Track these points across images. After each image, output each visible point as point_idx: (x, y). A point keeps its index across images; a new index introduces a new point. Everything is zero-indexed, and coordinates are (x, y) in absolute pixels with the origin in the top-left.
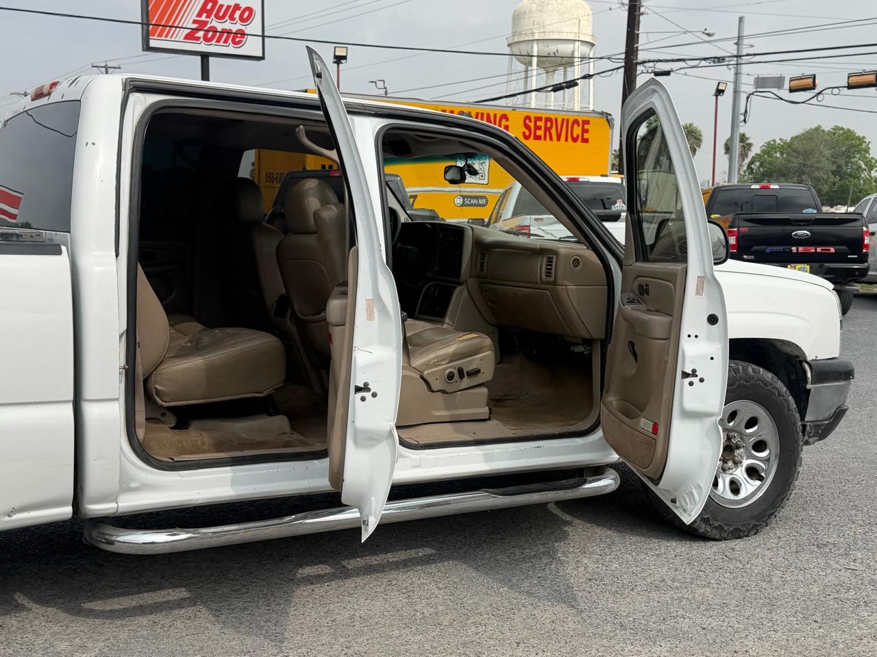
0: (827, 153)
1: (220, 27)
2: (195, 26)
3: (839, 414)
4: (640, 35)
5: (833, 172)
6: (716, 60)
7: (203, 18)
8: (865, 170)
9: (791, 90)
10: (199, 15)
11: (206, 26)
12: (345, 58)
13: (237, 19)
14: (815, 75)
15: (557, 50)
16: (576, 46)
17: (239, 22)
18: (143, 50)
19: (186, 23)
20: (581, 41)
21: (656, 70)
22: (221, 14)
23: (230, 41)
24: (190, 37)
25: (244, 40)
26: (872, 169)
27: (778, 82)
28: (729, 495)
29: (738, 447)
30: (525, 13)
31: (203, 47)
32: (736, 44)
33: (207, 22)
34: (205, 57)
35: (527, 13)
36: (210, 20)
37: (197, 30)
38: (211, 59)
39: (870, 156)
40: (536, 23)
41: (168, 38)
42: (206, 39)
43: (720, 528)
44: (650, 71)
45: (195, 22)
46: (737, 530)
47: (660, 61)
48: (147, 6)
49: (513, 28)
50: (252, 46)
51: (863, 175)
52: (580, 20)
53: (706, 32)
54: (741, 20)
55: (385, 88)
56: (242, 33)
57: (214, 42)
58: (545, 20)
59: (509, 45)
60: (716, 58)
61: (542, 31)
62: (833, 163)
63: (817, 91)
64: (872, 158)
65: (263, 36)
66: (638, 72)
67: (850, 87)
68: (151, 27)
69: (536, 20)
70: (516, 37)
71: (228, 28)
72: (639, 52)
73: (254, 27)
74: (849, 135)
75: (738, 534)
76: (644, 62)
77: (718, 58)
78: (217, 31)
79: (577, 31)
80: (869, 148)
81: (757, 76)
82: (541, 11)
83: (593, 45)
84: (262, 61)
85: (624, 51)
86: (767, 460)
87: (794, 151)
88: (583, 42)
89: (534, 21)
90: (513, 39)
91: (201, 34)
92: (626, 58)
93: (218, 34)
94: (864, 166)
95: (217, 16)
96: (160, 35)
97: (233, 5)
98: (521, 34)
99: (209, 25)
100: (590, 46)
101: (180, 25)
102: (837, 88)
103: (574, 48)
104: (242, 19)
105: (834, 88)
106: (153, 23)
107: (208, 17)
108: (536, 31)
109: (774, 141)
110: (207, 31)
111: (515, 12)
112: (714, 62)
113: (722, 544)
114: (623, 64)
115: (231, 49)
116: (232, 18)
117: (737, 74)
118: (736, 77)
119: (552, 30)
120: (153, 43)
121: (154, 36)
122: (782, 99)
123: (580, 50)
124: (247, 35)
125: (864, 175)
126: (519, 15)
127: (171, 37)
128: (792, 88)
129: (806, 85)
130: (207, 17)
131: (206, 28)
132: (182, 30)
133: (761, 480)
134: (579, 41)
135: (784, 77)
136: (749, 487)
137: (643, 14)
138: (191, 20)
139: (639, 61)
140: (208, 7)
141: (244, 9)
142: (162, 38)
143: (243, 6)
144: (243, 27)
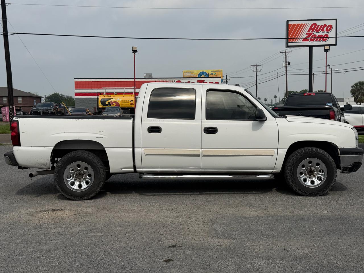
1: (317, 34)
3: (356, 164)
7: (311, 32)
10: (309, 31)
13: (325, 30)
18: (286, 47)
25: (328, 39)
28: (310, 184)
29: (315, 171)
31: (310, 43)
34: (311, 47)
36: (313, 32)
37: (308, 37)
41: (296, 42)
43: (305, 192)
45: (307, 34)
48: (288, 30)
57: (315, 41)
65: (336, 37)
71: (321, 35)
73: (332, 34)
78: (316, 36)
84: (336, 46)
86: (323, 175)
95: (317, 30)
96: (292, 41)
97: (323, 25)
99: (313, 34)
104: (327, 30)
110: (312, 37)
115: (322, 43)
116: (323, 30)
120: (290, 44)
121: (290, 42)
124: (329, 37)
127: (297, 41)
130: (312, 31)
132: (301, 39)
133: (321, 181)
136: (317, 182)
140: (313, 27)
141: (328, 26)
142: (294, 42)
143: (328, 25)
144: (327, 34)
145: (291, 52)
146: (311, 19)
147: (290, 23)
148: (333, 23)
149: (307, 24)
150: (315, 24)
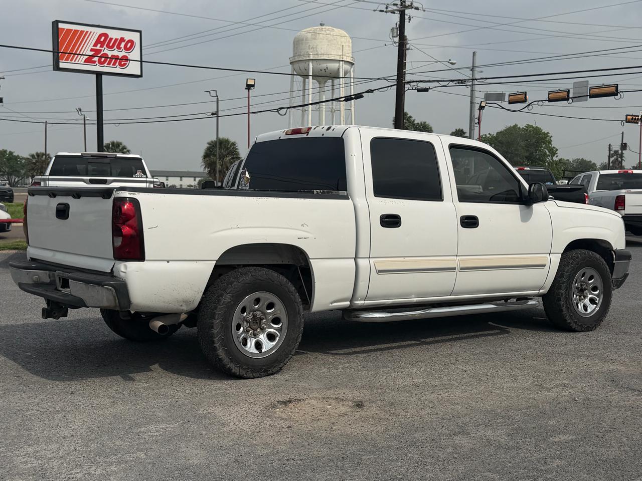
0: (523, 144)
1: (110, 54)
2: (92, 53)
3: (626, 275)
4: (407, 63)
5: (526, 157)
6: (460, 81)
7: (98, 47)
8: (549, 156)
9: (510, 103)
10: (95, 45)
11: (100, 52)
12: (253, 86)
13: (123, 48)
14: (526, 92)
15: (327, 68)
16: (341, 65)
17: (124, 50)
19: (85, 52)
20: (344, 61)
21: (418, 88)
22: (111, 45)
23: (117, 64)
24: (89, 60)
25: (128, 63)
26: (554, 155)
27: (500, 97)
28: (583, 311)
29: (585, 289)
30: (303, 40)
31: (98, 68)
32: (471, 70)
33: (101, 50)
34: (99, 75)
35: (304, 40)
36: (103, 49)
37: (93, 56)
38: (104, 77)
39: (553, 146)
40: (311, 47)
41: (73, 62)
42: (100, 62)
43: (581, 326)
44: (414, 88)
45: (92, 50)
46: (588, 327)
47: (421, 81)
48: (58, 39)
49: (294, 50)
50: (133, 68)
51: (547, 160)
52: (343, 46)
53: (450, 62)
54: (474, 53)
55: (217, 96)
56: (126, 59)
57: (105, 65)
58: (318, 45)
59: (291, 63)
60: (460, 80)
61: (316, 53)
62: (527, 151)
63: (527, 103)
64: (554, 147)
65: (141, 61)
66: (406, 89)
67: (550, 100)
68: (60, 54)
69: (311, 45)
70: (296, 58)
71: (116, 55)
72: (406, 75)
73: (135, 54)
74: (537, 131)
75: (588, 329)
76: (410, 82)
77: (462, 80)
78: (108, 58)
79: (341, 54)
80: (551, 141)
81: (486, 92)
82: (315, 39)
83: (352, 64)
84: (141, 78)
85: (396, 74)
86: (598, 296)
87: (500, 142)
88: (346, 62)
89: (309, 46)
90: (294, 59)
91: (96, 59)
92: (397, 79)
93: (109, 59)
94: (548, 153)
95: (108, 46)
96: (67, 59)
97: (119, 38)
98: (300, 55)
99: (102, 53)
100: (350, 65)
101: (81, 53)
102: (541, 101)
103: (339, 66)
104: (126, 48)
105: (539, 101)
106: (62, 51)
107: (102, 46)
108: (311, 53)
109: (486, 135)
110: (101, 57)
111: (295, 38)
112: (458, 83)
113: (583, 333)
114: (396, 83)
115: (118, 70)
116: (119, 48)
117: (472, 91)
118: (472, 93)
119: (323, 52)
120: (62, 65)
121: (63, 60)
122: (503, 108)
123: (344, 67)
124: (130, 60)
125: (549, 159)
126: (298, 41)
127: (75, 61)
128: (511, 101)
129: (519, 99)
130: (100, 47)
131: (99, 55)
132: (83, 56)
133: (596, 304)
134: (342, 61)
135: (505, 94)
136: (591, 308)
137: (408, 49)
138: (89, 49)
139: (406, 81)
140: (102, 40)
141: (127, 41)
142: (69, 62)
143: (127, 39)
144: (127, 54)
145: (4, 78)
146: (98, 24)
147: (61, 25)
148: (135, 37)
149: (91, 32)
150: (106, 35)
